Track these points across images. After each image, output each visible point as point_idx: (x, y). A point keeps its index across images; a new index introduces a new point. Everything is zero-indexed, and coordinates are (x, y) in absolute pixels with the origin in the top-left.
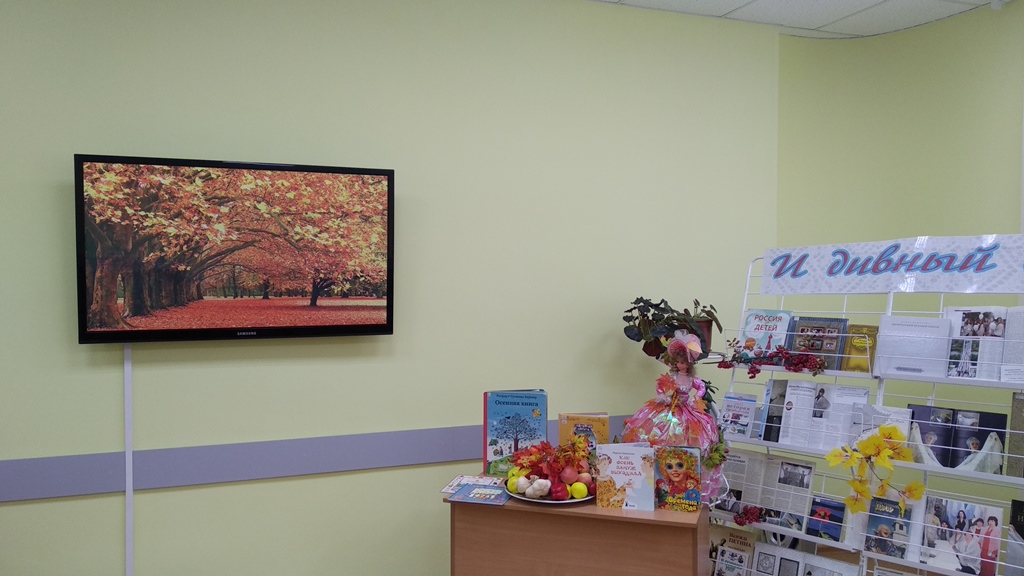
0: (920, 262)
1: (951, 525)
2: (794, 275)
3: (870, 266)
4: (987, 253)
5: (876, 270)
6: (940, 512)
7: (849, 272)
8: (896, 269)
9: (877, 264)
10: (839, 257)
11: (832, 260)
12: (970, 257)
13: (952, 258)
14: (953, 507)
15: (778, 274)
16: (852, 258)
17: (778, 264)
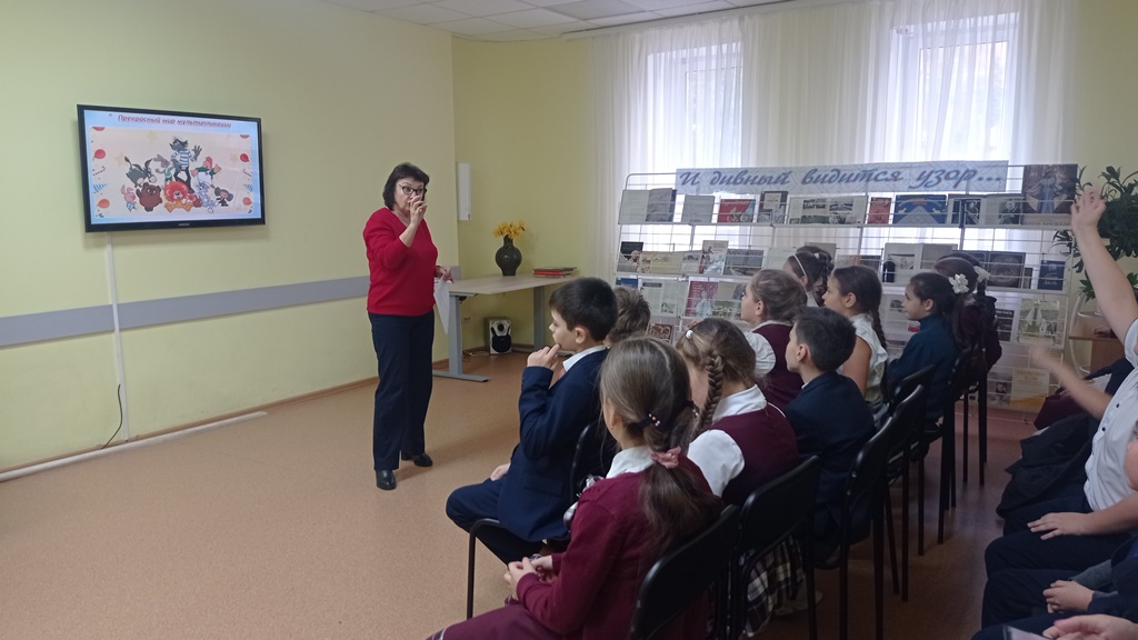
0: (757, 180)
2: (692, 184)
3: (732, 180)
4: (786, 175)
5: (735, 183)
7: (721, 183)
8: (746, 183)
9: (736, 179)
10: (717, 175)
11: (713, 177)
12: (779, 177)
13: (771, 178)
15: (684, 183)
16: (723, 175)
17: (684, 177)
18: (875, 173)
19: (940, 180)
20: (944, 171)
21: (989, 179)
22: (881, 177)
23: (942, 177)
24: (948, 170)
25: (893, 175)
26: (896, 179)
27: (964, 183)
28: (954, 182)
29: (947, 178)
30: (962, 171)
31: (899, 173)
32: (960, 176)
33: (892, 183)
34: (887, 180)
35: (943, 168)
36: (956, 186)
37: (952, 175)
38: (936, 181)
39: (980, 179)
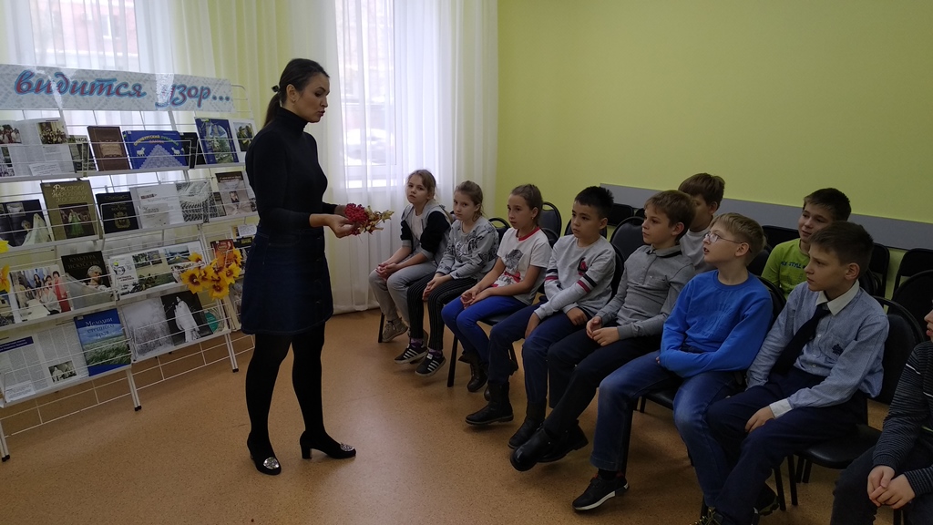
1: (33, 287)
6: (23, 281)
14: (30, 274)
18: (115, 85)
19: (185, 99)
20: (185, 87)
21: (221, 98)
22: (123, 90)
23: (185, 93)
24: (188, 86)
25: (134, 88)
26: (139, 94)
27: (203, 101)
28: (195, 100)
29: (191, 96)
30: (199, 88)
31: (140, 87)
32: (199, 93)
33: (136, 99)
34: (130, 94)
35: (183, 83)
36: (199, 105)
37: (193, 92)
38: (181, 98)
39: (215, 98)
